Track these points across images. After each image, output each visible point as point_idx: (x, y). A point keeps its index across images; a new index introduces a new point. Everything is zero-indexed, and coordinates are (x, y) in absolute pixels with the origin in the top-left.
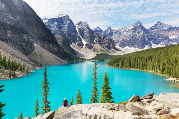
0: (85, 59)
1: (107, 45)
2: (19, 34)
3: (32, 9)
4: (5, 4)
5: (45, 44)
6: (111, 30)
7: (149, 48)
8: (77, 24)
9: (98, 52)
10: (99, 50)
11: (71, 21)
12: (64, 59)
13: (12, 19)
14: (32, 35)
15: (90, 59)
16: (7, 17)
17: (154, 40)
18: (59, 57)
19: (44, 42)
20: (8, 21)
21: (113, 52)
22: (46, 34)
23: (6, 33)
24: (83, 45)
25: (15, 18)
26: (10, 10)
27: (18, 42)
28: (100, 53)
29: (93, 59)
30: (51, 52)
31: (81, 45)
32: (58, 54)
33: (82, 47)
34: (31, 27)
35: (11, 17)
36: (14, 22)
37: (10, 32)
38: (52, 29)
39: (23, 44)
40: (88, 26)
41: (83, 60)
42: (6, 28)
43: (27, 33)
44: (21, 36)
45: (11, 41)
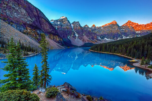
0: (77, 46)
1: (92, 37)
2: (34, 30)
3: (43, 13)
4: (26, 10)
5: (51, 36)
6: (95, 27)
7: (121, 39)
8: (72, 23)
9: (85, 41)
10: (86, 41)
11: (69, 21)
12: (63, 46)
13: (30, 20)
14: (43, 30)
15: (80, 46)
16: (27, 19)
17: (125, 34)
18: (60, 45)
19: (50, 34)
20: (28, 21)
21: (96, 41)
22: (52, 30)
23: (27, 29)
24: (76, 37)
25: (32, 19)
26: (29, 14)
27: (35, 35)
28: (87, 42)
29: (82, 46)
30: (55, 41)
31: (74, 37)
32: (60, 42)
33: (75, 39)
34: (42, 25)
35: (30, 19)
36: (32, 22)
37: (29, 28)
38: (57, 27)
39: (37, 36)
40: (80, 24)
41: (76, 47)
42: (27, 26)
43: (40, 29)
44: (36, 31)
45: (30, 34)
